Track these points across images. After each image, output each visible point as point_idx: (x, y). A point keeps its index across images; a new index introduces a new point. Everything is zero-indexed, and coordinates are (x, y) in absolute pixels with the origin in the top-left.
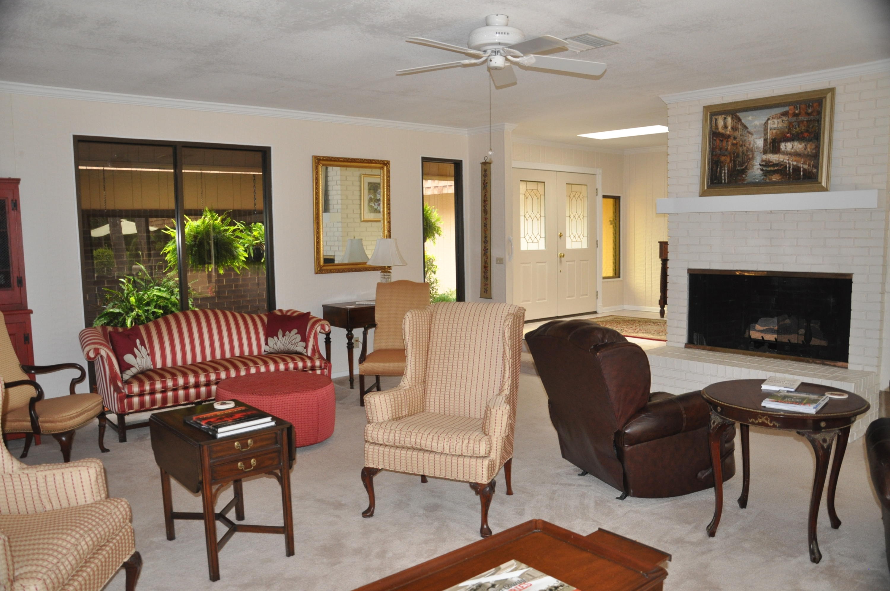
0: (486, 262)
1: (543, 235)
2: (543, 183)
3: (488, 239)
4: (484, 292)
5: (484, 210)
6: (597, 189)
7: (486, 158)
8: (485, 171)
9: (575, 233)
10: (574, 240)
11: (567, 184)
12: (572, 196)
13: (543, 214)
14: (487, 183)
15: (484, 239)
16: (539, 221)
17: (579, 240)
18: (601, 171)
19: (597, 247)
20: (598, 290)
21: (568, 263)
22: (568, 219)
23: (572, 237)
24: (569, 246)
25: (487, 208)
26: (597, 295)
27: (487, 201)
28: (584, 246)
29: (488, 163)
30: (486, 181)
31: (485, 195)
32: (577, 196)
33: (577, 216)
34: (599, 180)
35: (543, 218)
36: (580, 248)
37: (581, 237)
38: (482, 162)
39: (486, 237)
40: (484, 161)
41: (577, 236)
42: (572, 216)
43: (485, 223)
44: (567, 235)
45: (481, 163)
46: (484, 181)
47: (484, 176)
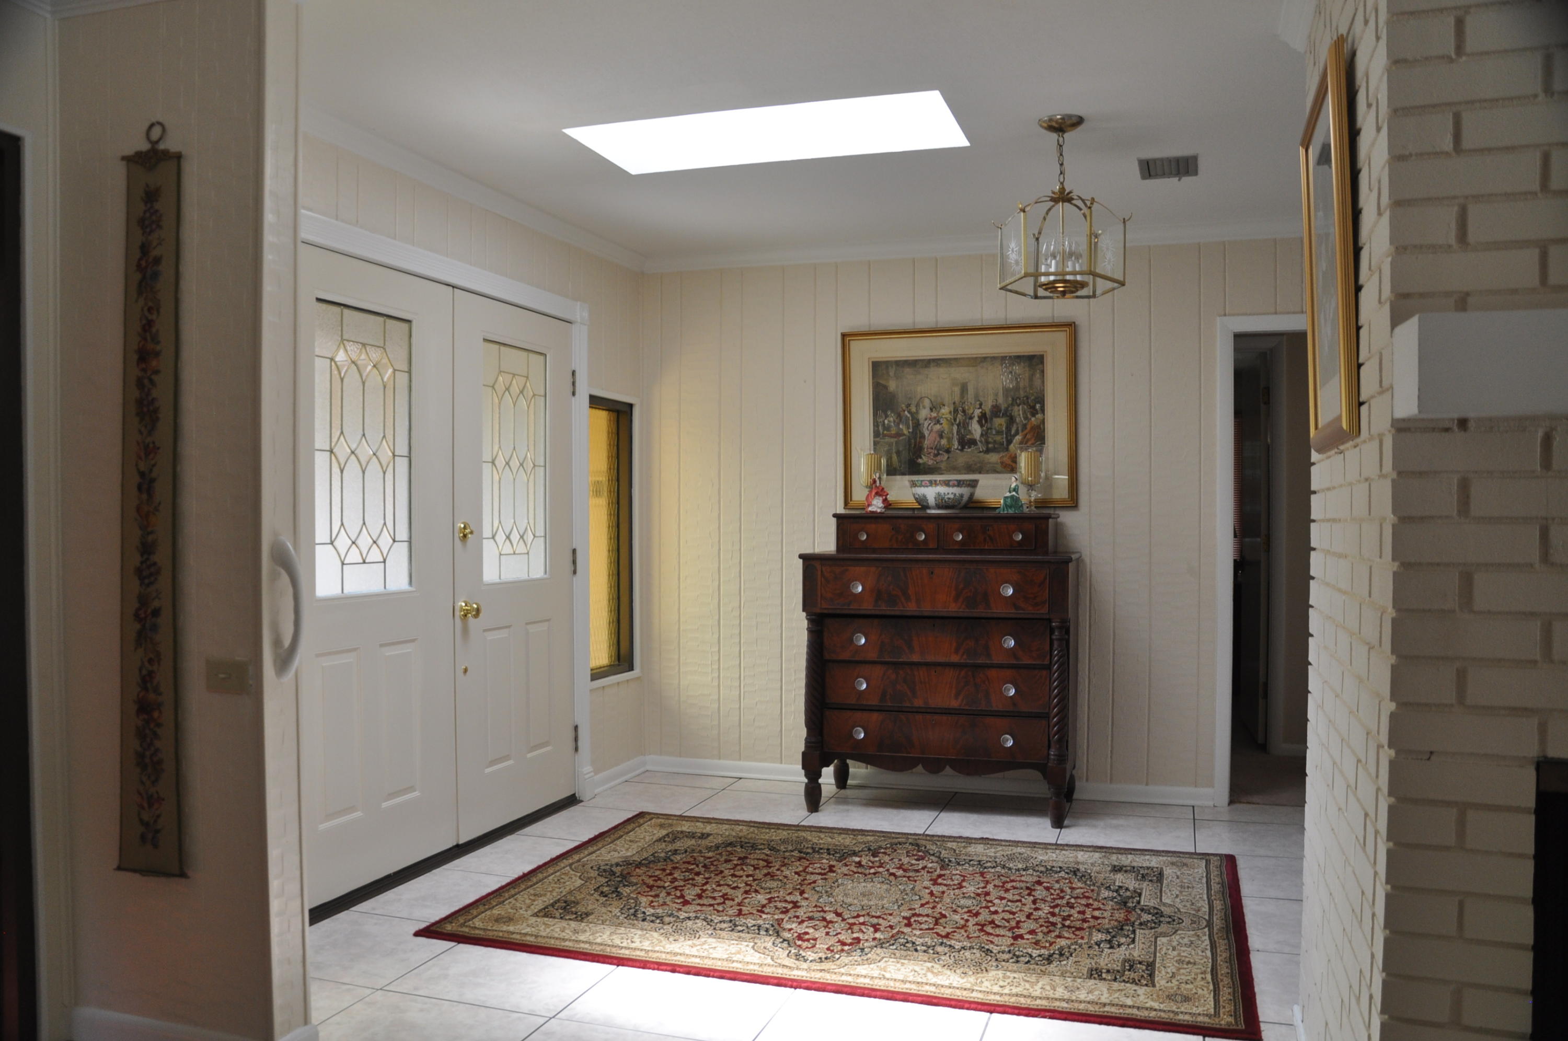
0: (147, 680)
1: (403, 534)
2: (405, 326)
3: (161, 557)
4: (143, 838)
5: (140, 402)
6: (574, 373)
7: (156, 133)
8: (151, 196)
9: (508, 524)
10: (507, 549)
11: (485, 340)
12: (500, 386)
13: (402, 449)
14: (157, 261)
15: (136, 559)
16: (389, 475)
17: (521, 548)
18: (586, 314)
19: (575, 572)
20: (578, 721)
21: (491, 636)
22: (487, 469)
23: (501, 537)
24: (490, 574)
25: (155, 393)
26: (576, 739)
27: (157, 354)
28: (538, 572)
29: (166, 156)
30: (155, 253)
31: (148, 326)
32: (515, 389)
33: (515, 463)
34: (580, 337)
35: (402, 464)
36: (524, 576)
37: (529, 537)
38: (129, 151)
39: (147, 549)
40: (144, 146)
41: (515, 537)
42: (500, 462)
43: (142, 474)
44: (487, 533)
45: (124, 158)
46: (145, 249)
47: (142, 222)
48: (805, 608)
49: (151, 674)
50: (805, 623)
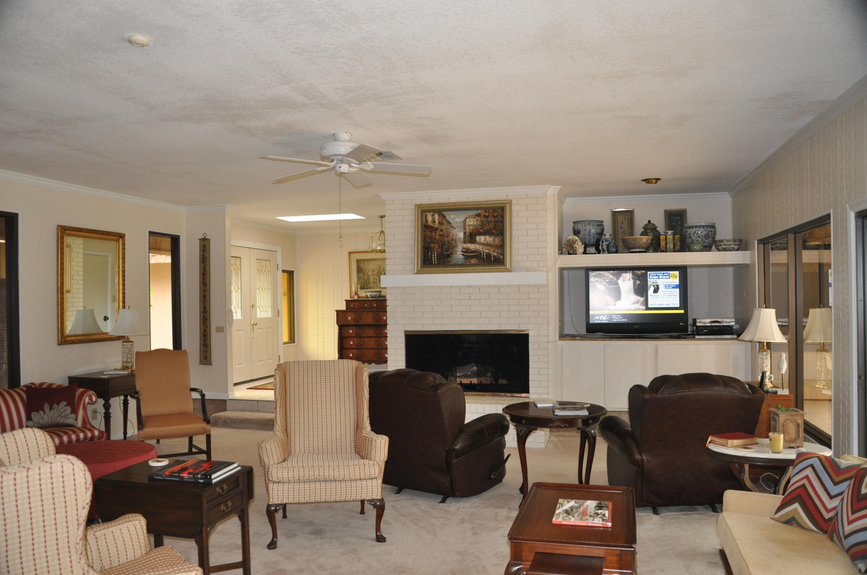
0: (205, 331)
1: (240, 306)
2: (239, 259)
3: (207, 309)
4: (204, 358)
5: (203, 282)
6: (278, 265)
7: (205, 235)
8: (204, 246)
9: (262, 304)
10: (262, 310)
11: (257, 259)
12: (260, 270)
13: (239, 287)
14: (206, 258)
15: (202, 310)
16: (237, 293)
17: (265, 310)
18: (281, 249)
19: (279, 316)
20: (280, 354)
21: (259, 330)
22: (257, 290)
23: (261, 307)
24: (258, 316)
25: (206, 281)
26: (279, 359)
27: (206, 274)
28: (269, 315)
29: (207, 239)
30: (206, 256)
31: (204, 269)
32: (264, 270)
33: (264, 289)
34: (279, 255)
35: (239, 290)
36: (266, 317)
37: (267, 307)
38: (200, 238)
39: (205, 308)
40: (203, 237)
41: (264, 307)
42: (260, 289)
43: (204, 295)
44: (258, 306)
45: (199, 239)
46: (203, 256)
47: (203, 251)
48: (337, 323)
49: (206, 330)
50: (338, 328)
